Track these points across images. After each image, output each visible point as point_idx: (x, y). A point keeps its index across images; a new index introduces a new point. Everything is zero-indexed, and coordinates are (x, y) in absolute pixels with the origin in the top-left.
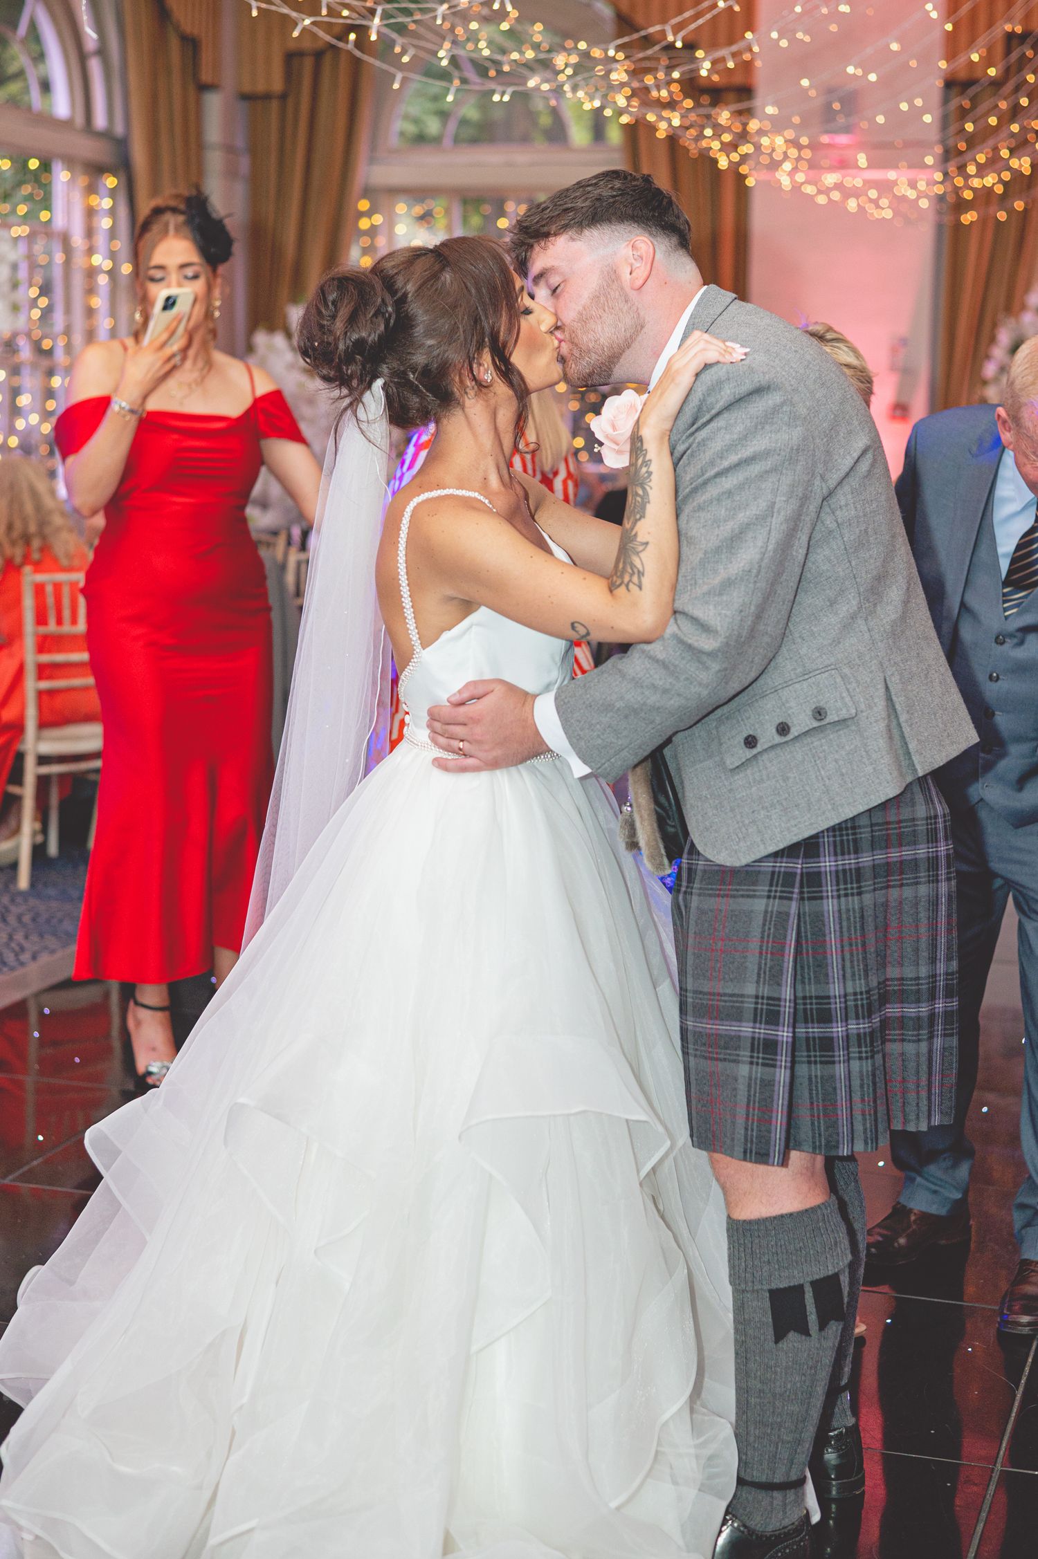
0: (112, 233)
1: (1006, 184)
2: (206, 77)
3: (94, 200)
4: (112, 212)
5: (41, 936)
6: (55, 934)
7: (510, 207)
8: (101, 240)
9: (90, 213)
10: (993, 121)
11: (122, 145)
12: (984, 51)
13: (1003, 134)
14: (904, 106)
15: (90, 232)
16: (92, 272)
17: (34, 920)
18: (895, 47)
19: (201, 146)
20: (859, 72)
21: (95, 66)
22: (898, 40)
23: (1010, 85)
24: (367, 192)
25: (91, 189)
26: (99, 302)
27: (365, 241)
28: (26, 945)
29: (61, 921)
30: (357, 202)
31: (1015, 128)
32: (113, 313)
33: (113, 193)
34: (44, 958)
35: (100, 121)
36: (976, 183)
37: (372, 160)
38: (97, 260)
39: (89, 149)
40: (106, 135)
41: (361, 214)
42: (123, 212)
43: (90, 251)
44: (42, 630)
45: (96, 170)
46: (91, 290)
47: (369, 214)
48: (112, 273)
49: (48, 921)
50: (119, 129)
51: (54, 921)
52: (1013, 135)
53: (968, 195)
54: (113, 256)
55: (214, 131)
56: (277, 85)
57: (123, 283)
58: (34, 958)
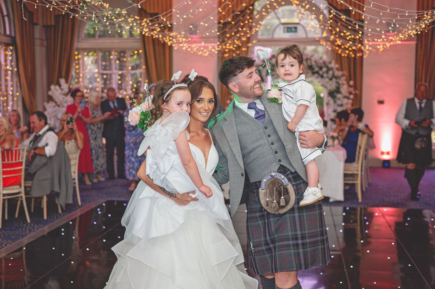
0: (11, 61)
1: (235, 48)
2: (35, 21)
3: (7, 52)
4: (11, 55)
5: (7, 240)
6: (10, 239)
7: (113, 53)
8: (9, 63)
9: (6, 56)
10: (233, 34)
11: (14, 39)
12: (231, 18)
13: (236, 36)
14: (213, 31)
15: (6, 61)
16: (6, 71)
17: (4, 236)
18: (212, 18)
19: (34, 39)
20: (204, 24)
21: (6, 19)
22: (212, 16)
23: (237, 26)
24: (77, 50)
25: (6, 50)
26: (9, 78)
27: (77, 62)
28: (3, 242)
29: (11, 236)
30: (75, 52)
31: (238, 35)
32: (12, 81)
33: (11, 51)
34: (8, 245)
35: (8, 33)
36: (228, 47)
37: (78, 42)
38: (8, 67)
39: (5, 39)
40: (10, 36)
41: (76, 55)
42: (14, 55)
43: (6, 65)
44: (4, 162)
45: (7, 45)
46: (6, 75)
47: (78, 55)
48: (12, 71)
49: (8, 236)
50: (13, 35)
51: (9, 236)
52: (238, 37)
53: (227, 50)
54: (11, 66)
55: (37, 35)
56: (53, 23)
57: (15, 73)
58: (6, 245)
